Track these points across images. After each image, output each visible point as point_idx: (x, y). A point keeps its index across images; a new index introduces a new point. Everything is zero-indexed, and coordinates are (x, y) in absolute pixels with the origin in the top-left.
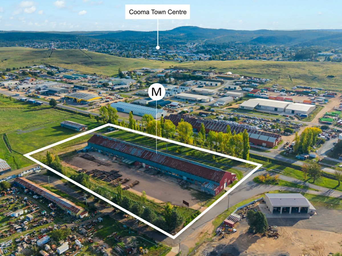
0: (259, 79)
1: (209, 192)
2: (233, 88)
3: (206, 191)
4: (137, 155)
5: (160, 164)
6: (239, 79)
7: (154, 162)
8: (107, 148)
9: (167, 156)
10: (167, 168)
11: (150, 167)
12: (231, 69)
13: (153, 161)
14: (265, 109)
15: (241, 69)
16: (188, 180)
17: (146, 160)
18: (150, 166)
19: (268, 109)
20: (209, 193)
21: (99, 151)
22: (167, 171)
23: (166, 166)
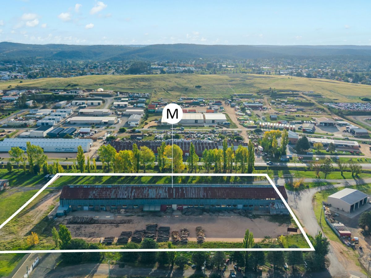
0: (138, 93)
1: (281, 212)
2: (124, 106)
3: (279, 213)
4: (161, 197)
5: (201, 198)
6: (117, 96)
7: (192, 198)
8: (103, 199)
9: (202, 186)
10: (213, 201)
11: (185, 207)
12: (97, 85)
13: (189, 199)
14: (185, 122)
15: (108, 84)
16: (246, 208)
17: (179, 199)
18: (185, 205)
19: (188, 122)
20: (281, 214)
21: (86, 208)
22: (213, 206)
23: (211, 199)
